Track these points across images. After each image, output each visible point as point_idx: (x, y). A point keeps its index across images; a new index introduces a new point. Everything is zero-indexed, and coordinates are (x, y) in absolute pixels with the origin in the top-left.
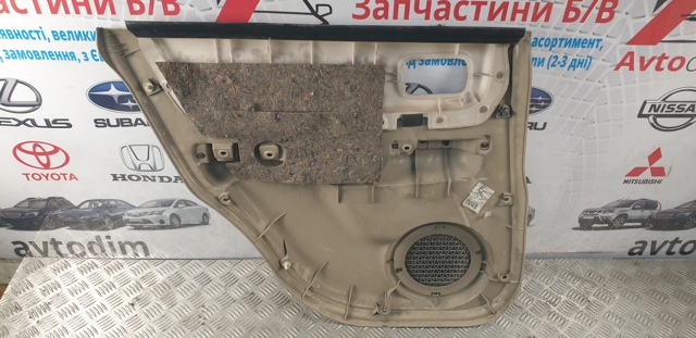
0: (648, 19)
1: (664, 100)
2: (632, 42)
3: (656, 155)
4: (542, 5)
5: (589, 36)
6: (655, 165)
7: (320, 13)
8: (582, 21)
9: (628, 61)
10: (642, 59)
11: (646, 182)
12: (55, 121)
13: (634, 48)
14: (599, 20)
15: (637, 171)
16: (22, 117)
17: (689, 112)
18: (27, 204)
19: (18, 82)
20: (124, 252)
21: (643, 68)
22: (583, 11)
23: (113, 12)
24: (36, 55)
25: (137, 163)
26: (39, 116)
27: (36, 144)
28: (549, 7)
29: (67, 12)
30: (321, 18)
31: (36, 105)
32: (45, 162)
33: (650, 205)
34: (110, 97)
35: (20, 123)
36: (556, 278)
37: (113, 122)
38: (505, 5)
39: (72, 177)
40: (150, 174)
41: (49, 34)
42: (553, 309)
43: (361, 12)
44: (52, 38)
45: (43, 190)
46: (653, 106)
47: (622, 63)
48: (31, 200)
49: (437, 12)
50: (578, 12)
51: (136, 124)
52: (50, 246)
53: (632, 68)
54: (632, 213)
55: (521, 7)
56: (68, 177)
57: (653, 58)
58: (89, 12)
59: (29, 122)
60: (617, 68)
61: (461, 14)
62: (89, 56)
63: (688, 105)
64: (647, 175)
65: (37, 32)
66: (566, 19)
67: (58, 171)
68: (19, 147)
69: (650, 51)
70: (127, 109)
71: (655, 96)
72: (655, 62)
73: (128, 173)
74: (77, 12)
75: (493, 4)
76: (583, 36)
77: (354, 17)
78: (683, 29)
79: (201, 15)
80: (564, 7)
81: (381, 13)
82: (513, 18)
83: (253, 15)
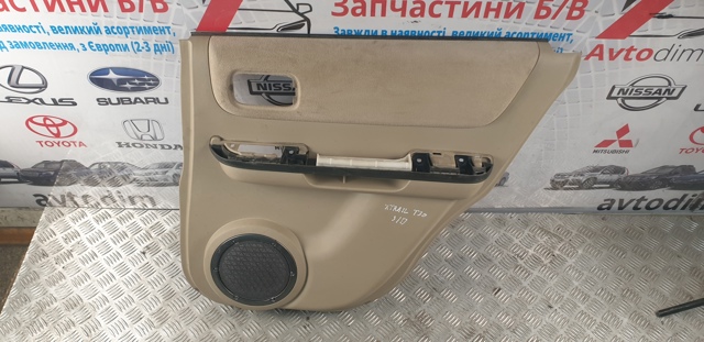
0: (618, 16)
1: (632, 85)
2: (601, 36)
3: (624, 130)
4: (514, 4)
5: (560, 31)
6: (625, 138)
7: (300, 11)
8: (554, 18)
9: (597, 52)
10: (611, 51)
11: (614, 152)
12: (61, 100)
13: (603, 41)
14: (569, 17)
15: (606, 143)
16: (31, 97)
17: (656, 95)
18: (43, 166)
19: (23, 68)
20: (133, 203)
21: (612, 58)
22: (554, 10)
23: (106, 10)
24: (38, 45)
25: (139, 134)
26: (46, 95)
27: (46, 118)
28: (521, 6)
29: (63, 10)
30: (301, 15)
31: (43, 86)
32: (55, 132)
33: (618, 170)
34: (110, 80)
35: (29, 101)
36: (526, 232)
37: (115, 101)
38: (478, 5)
39: (81, 144)
40: (151, 143)
41: (48, 29)
42: (521, 262)
43: (341, 10)
44: (51, 32)
45: (56, 154)
46: (622, 90)
47: (592, 54)
48: (47, 163)
49: (413, 10)
50: (549, 10)
51: (135, 102)
52: (67, 198)
53: (601, 58)
54: (600, 177)
55: (494, 6)
56: (77, 144)
57: (622, 50)
58: (83, 10)
59: (37, 101)
60: (588, 58)
61: (436, 11)
62: (87, 46)
63: (655, 89)
64: (616, 146)
65: (37, 27)
66: (537, 16)
67: (68, 139)
68: (31, 120)
69: (619, 44)
70: (126, 90)
71: (624, 81)
72: (624, 53)
73: (131, 142)
74: (72, 10)
75: (466, 4)
76: (554, 31)
77: (334, 14)
78: (651, 26)
79: (188, 13)
80: (535, 7)
81: (359, 11)
82: (486, 16)
83: (238, 12)
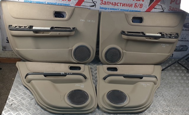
0: (148, 8)
4: (131, 4)
5: (139, 10)
14: (140, 7)
22: (137, 6)
28: (132, 5)
30: (95, 4)
38: (125, 4)
43: (102, 3)
49: (114, 4)
55: (128, 4)
61: (118, 5)
66: (135, 7)
75: (123, 4)
76: (138, 10)
77: (100, 4)
78: (153, 10)
79: (74, 1)
80: (134, 5)
81: (105, 4)
82: (126, 6)
83: (83, 3)
